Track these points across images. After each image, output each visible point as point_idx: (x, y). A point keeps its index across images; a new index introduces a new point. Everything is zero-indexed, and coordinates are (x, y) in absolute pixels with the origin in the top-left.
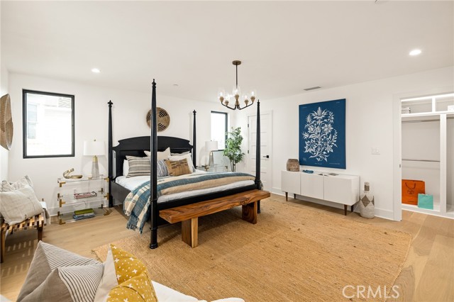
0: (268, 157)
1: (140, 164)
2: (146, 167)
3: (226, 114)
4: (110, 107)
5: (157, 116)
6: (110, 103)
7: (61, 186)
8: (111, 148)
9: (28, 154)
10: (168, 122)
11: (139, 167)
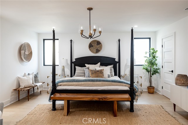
0: (172, 71)
1: (79, 70)
2: (82, 72)
3: (150, 38)
4: (71, 42)
5: (96, 45)
6: (71, 41)
7: (48, 78)
8: (72, 62)
9: (45, 64)
10: (101, 48)
11: (79, 72)
